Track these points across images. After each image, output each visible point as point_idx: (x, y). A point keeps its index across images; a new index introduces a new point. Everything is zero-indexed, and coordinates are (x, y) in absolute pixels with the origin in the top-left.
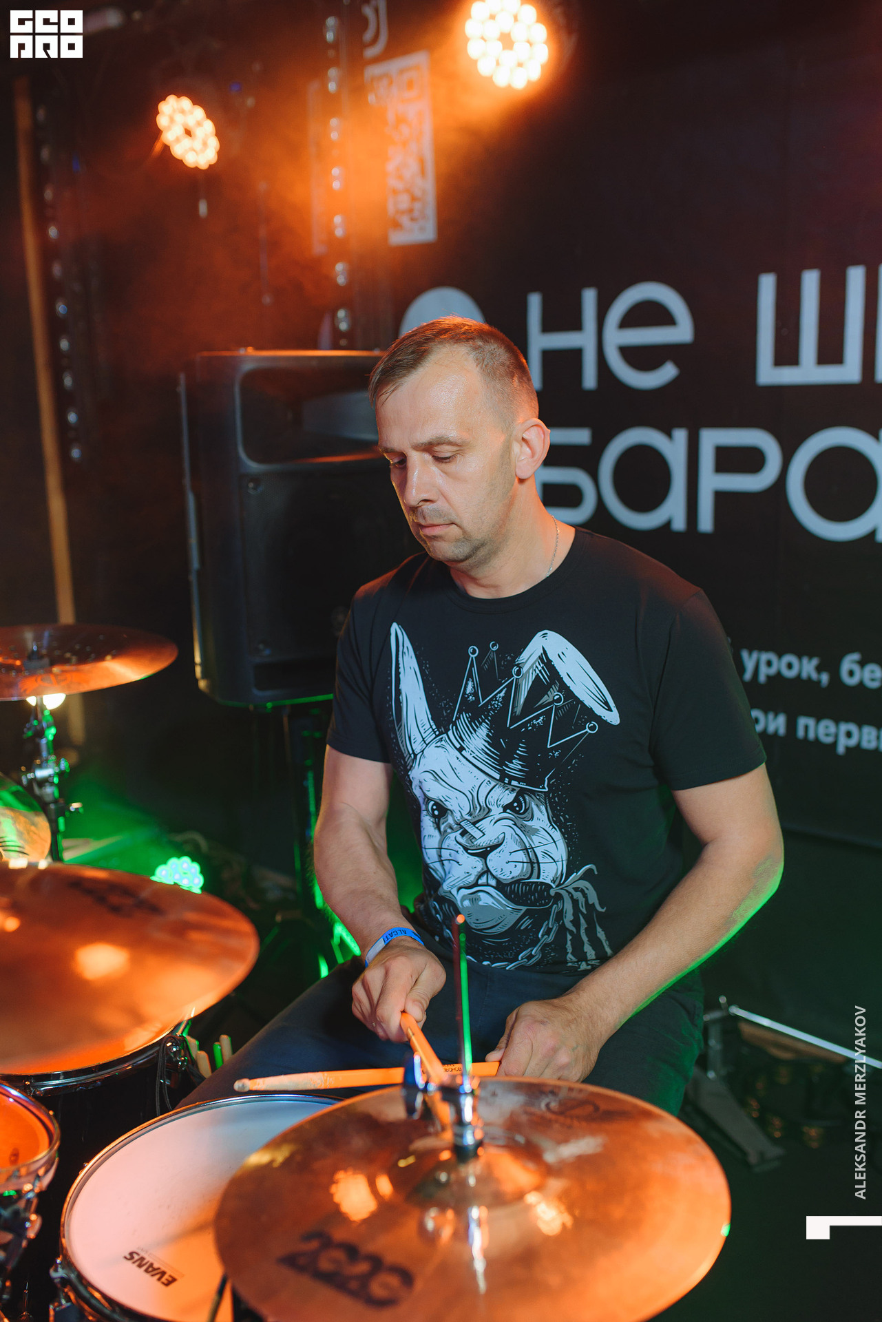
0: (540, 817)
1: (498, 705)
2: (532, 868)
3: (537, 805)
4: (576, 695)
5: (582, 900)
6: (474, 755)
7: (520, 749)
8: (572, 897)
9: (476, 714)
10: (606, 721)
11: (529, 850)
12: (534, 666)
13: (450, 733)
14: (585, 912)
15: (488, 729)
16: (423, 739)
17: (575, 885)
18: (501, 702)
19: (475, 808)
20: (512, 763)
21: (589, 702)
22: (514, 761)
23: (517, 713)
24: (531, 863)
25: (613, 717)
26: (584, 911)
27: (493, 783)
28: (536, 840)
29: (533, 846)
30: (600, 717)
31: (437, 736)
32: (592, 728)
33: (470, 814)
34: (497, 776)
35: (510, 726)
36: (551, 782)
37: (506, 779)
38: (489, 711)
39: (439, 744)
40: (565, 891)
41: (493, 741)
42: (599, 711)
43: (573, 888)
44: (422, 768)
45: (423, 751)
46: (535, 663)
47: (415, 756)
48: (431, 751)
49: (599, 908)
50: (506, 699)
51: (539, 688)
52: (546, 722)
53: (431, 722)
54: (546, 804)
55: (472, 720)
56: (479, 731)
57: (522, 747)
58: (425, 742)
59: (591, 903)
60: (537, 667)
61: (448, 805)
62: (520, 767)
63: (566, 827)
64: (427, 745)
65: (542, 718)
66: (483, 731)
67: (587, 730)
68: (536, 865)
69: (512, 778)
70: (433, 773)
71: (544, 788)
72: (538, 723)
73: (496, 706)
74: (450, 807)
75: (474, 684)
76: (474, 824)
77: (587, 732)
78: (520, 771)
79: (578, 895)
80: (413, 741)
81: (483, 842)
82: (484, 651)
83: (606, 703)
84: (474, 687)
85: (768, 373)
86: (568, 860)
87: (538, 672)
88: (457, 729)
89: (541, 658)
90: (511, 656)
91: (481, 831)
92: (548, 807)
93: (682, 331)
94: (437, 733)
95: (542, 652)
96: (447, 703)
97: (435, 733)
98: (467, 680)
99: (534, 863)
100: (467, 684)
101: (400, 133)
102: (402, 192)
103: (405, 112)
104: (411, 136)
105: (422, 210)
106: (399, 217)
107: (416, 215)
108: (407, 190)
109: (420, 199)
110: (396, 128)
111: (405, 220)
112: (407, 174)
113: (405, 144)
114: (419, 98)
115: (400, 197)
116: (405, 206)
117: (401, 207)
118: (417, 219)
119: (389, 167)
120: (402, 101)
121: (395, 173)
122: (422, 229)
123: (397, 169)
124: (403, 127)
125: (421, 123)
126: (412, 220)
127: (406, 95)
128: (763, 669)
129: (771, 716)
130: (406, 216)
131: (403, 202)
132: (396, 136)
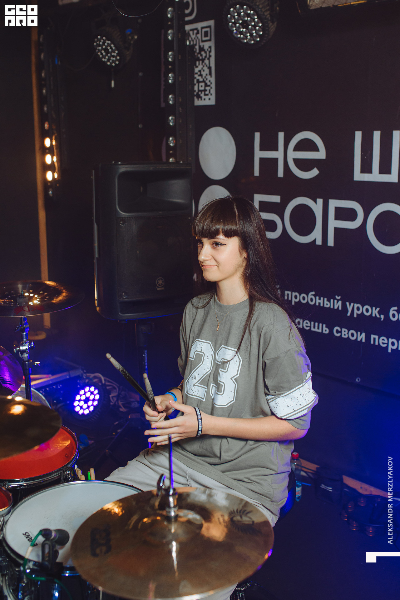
85: (358, 176)
93: (321, 154)
101: (202, 55)
102: (201, 82)
103: (203, 46)
104: (206, 57)
105: (210, 91)
106: (200, 93)
107: (207, 93)
108: (204, 81)
109: (209, 86)
110: (200, 53)
111: (202, 95)
112: (204, 74)
113: (203, 60)
114: (210, 40)
115: (201, 84)
116: (203, 88)
117: (201, 89)
118: (207, 95)
119: (196, 70)
120: (203, 41)
121: (199, 73)
122: (209, 99)
123: (200, 71)
124: (203, 53)
125: (210, 52)
126: (205, 95)
127: (204, 39)
128: (356, 311)
129: (359, 333)
130: (203, 93)
131: (202, 86)
132: (200, 57)
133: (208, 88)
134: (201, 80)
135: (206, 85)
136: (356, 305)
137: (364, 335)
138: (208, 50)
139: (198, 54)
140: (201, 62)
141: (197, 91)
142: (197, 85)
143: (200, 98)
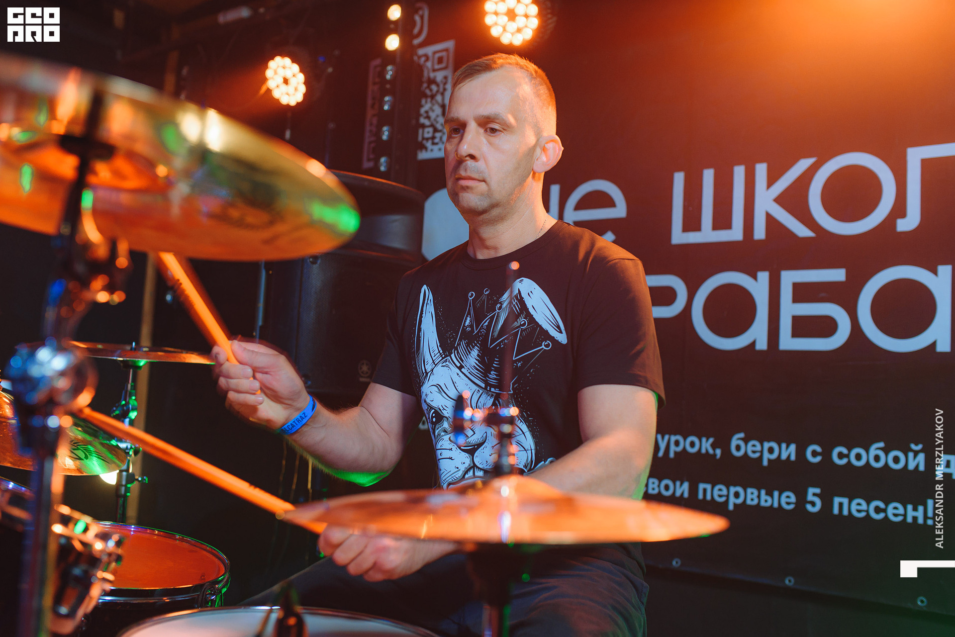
1: (484, 332)
4: (537, 321)
6: (469, 371)
7: (495, 362)
9: (471, 340)
10: (557, 341)
13: (453, 355)
15: (478, 350)
16: (433, 361)
18: (485, 330)
20: (491, 374)
21: (546, 326)
22: (491, 372)
23: (496, 335)
25: (563, 338)
27: (481, 391)
30: (553, 337)
31: (443, 358)
32: (547, 346)
34: (485, 386)
35: (490, 345)
36: (515, 386)
37: (488, 387)
38: (479, 337)
39: (444, 364)
41: (481, 359)
42: (553, 332)
45: (432, 370)
46: (511, 301)
47: (427, 374)
48: (439, 369)
50: (489, 326)
51: (512, 317)
53: (439, 348)
55: (468, 345)
56: (472, 352)
58: (434, 363)
60: (512, 303)
61: (445, 413)
62: (495, 376)
64: (436, 365)
66: (475, 352)
67: (543, 346)
69: (491, 386)
70: (438, 386)
74: (446, 415)
75: (471, 319)
77: (543, 348)
78: (495, 379)
80: (426, 363)
81: (473, 439)
82: (479, 294)
83: (558, 327)
84: (471, 322)
85: (679, 236)
86: (536, 447)
87: (513, 306)
88: (458, 352)
89: (516, 296)
90: (496, 297)
91: (473, 431)
93: (620, 211)
94: (443, 356)
95: (518, 292)
96: (452, 334)
97: (441, 356)
98: (467, 317)
100: (466, 320)
101: (431, 90)
102: (428, 126)
103: (435, 77)
104: (438, 91)
105: (441, 138)
106: (424, 142)
107: (436, 140)
108: (432, 126)
109: (440, 131)
110: (428, 87)
111: (429, 144)
112: (433, 115)
113: (433, 97)
114: (446, 68)
115: (426, 130)
116: (430, 135)
117: (426, 135)
118: (437, 144)
119: (423, 111)
120: (434, 70)
121: (425, 115)
122: (440, 149)
123: (427, 112)
124: (434, 88)
125: (445, 84)
126: (433, 144)
127: (437, 67)
128: (673, 448)
129: (678, 483)
130: (430, 142)
131: (428, 132)
132: (428, 92)
133: (438, 135)
134: (427, 122)
135: (436, 130)
136: (673, 438)
137: (686, 485)
138: (442, 82)
139: (426, 88)
140: (429, 100)
141: (420, 139)
142: (420, 131)
143: (426, 148)
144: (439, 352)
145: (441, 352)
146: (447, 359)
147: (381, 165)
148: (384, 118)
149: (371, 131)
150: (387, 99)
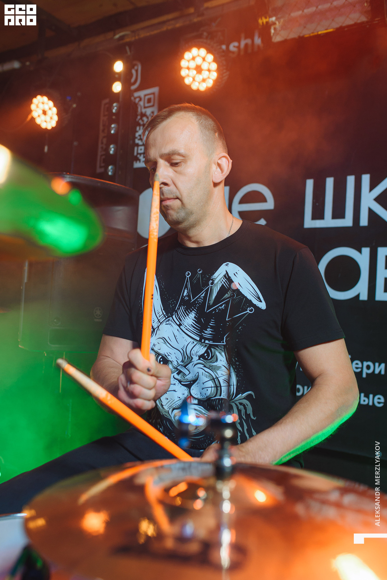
0: (222, 359)
1: (201, 301)
2: (217, 390)
3: (220, 353)
4: (243, 293)
5: (243, 411)
6: (187, 328)
7: (211, 322)
8: (238, 408)
9: (188, 306)
10: (258, 307)
11: (215, 380)
12: (221, 280)
13: (174, 317)
14: (245, 419)
15: (195, 314)
16: (159, 320)
17: (240, 401)
18: (202, 299)
19: (185, 358)
20: (207, 331)
21: (250, 297)
22: (208, 329)
23: (211, 304)
24: (217, 387)
25: (263, 305)
26: (244, 417)
27: (195, 343)
28: (219, 372)
29: (218, 377)
30: (255, 305)
31: (166, 318)
32: (251, 310)
33: (182, 361)
34: (198, 339)
35: (207, 311)
36: (227, 339)
37: (203, 340)
38: (196, 304)
39: (167, 323)
40: (234, 404)
41: (198, 320)
42: (255, 302)
43: (239, 403)
44: (158, 336)
45: (158, 327)
46: (221, 278)
47: (153, 330)
48: (164, 327)
49: (252, 417)
50: (205, 297)
51: (223, 291)
52: (226, 308)
53: (163, 311)
54: (225, 351)
55: (186, 310)
56: (190, 315)
57: (212, 321)
58: (160, 322)
59: (248, 413)
60: (222, 280)
61: (170, 358)
62: (211, 332)
63: (236, 365)
64: (161, 323)
65: (224, 305)
66: (192, 315)
67: (248, 311)
68: (219, 388)
69: (206, 339)
70: (164, 339)
71: (223, 342)
72: (222, 308)
73: (200, 302)
74: (170, 359)
75: (188, 291)
76: (185, 367)
77: (248, 312)
78: (211, 334)
79: (241, 407)
81: (190, 377)
82: (194, 273)
83: (259, 298)
84: (188, 292)
85: (309, 223)
86: (237, 385)
87: (223, 283)
88: (178, 314)
89: (225, 276)
90: (208, 275)
91: (189, 371)
92: (226, 353)
93: (269, 204)
94: (166, 317)
95: (226, 273)
96: (173, 301)
97: (165, 317)
98: (185, 289)
99: (218, 387)
100: (184, 291)
101: (143, 121)
102: (141, 145)
103: (146, 112)
106: (138, 156)
110: (141, 119)
114: (153, 106)
115: (140, 148)
116: (142, 151)
117: (140, 152)
119: (137, 135)
120: (145, 107)
121: (139, 138)
123: (140, 136)
124: (144, 118)
127: (147, 105)
130: (142, 156)
131: (141, 149)
132: (141, 122)
134: (140, 143)
138: (150, 115)
139: (139, 120)
140: (141, 127)
141: (135, 154)
142: (136, 148)
143: (140, 160)
144: (163, 314)
145: (165, 314)
146: (169, 319)
147: (109, 171)
148: (112, 139)
149: (102, 148)
150: (113, 126)
